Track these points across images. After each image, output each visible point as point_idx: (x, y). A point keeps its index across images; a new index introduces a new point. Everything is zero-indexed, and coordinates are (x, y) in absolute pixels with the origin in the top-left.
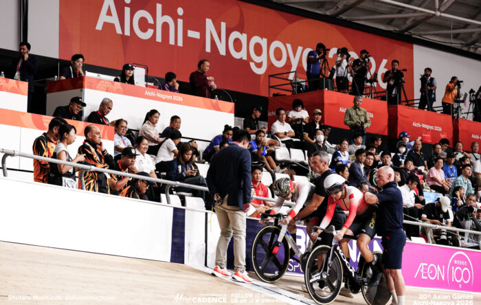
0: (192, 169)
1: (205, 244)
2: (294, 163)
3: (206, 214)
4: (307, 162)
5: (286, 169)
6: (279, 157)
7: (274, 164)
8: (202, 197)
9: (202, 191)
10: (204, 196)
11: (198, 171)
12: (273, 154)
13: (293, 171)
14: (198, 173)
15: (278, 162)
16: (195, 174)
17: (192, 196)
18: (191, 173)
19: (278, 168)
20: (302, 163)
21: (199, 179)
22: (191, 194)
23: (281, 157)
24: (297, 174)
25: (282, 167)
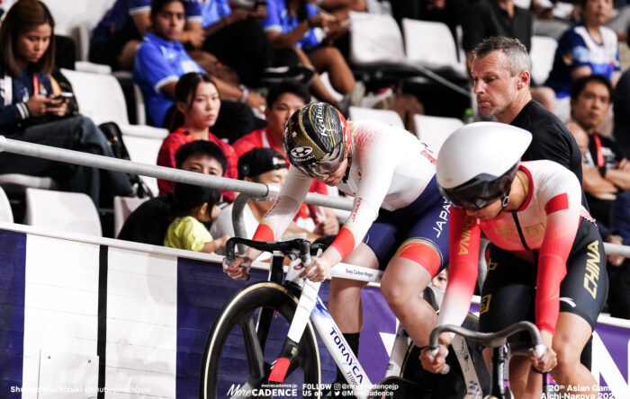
0: (50, 91)
1: (96, 359)
2: (416, 73)
3: (104, 250)
4: (461, 68)
5: (389, 93)
6: (365, 51)
7: (347, 75)
8: (88, 191)
9: (88, 170)
10: (96, 187)
11: (73, 99)
12: (342, 40)
13: (414, 102)
14: (73, 105)
15: (359, 70)
16: (62, 110)
17: (52, 188)
18: (48, 105)
19: (358, 89)
20: (447, 72)
21: (79, 129)
22: (47, 181)
23: (373, 50)
24: (430, 112)
25: (373, 87)
